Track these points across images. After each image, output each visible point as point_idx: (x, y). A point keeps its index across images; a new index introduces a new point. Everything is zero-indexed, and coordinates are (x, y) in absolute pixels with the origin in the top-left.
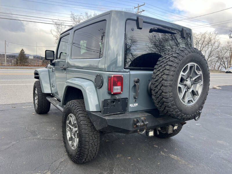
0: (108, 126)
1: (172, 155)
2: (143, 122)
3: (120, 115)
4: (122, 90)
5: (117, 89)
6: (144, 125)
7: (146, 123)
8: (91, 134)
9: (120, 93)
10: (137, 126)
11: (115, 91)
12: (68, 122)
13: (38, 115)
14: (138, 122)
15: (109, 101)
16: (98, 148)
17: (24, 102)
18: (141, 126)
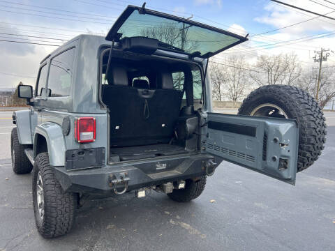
0: (73, 184)
1: (185, 224)
2: (122, 178)
3: (93, 170)
4: (95, 137)
5: (87, 135)
6: (123, 183)
7: (125, 179)
8: (60, 197)
9: (92, 141)
10: (113, 184)
11: (84, 139)
12: (38, 182)
13: (16, 176)
14: (115, 178)
15: (75, 152)
16: (72, 216)
17: (4, 158)
18: (118, 184)
